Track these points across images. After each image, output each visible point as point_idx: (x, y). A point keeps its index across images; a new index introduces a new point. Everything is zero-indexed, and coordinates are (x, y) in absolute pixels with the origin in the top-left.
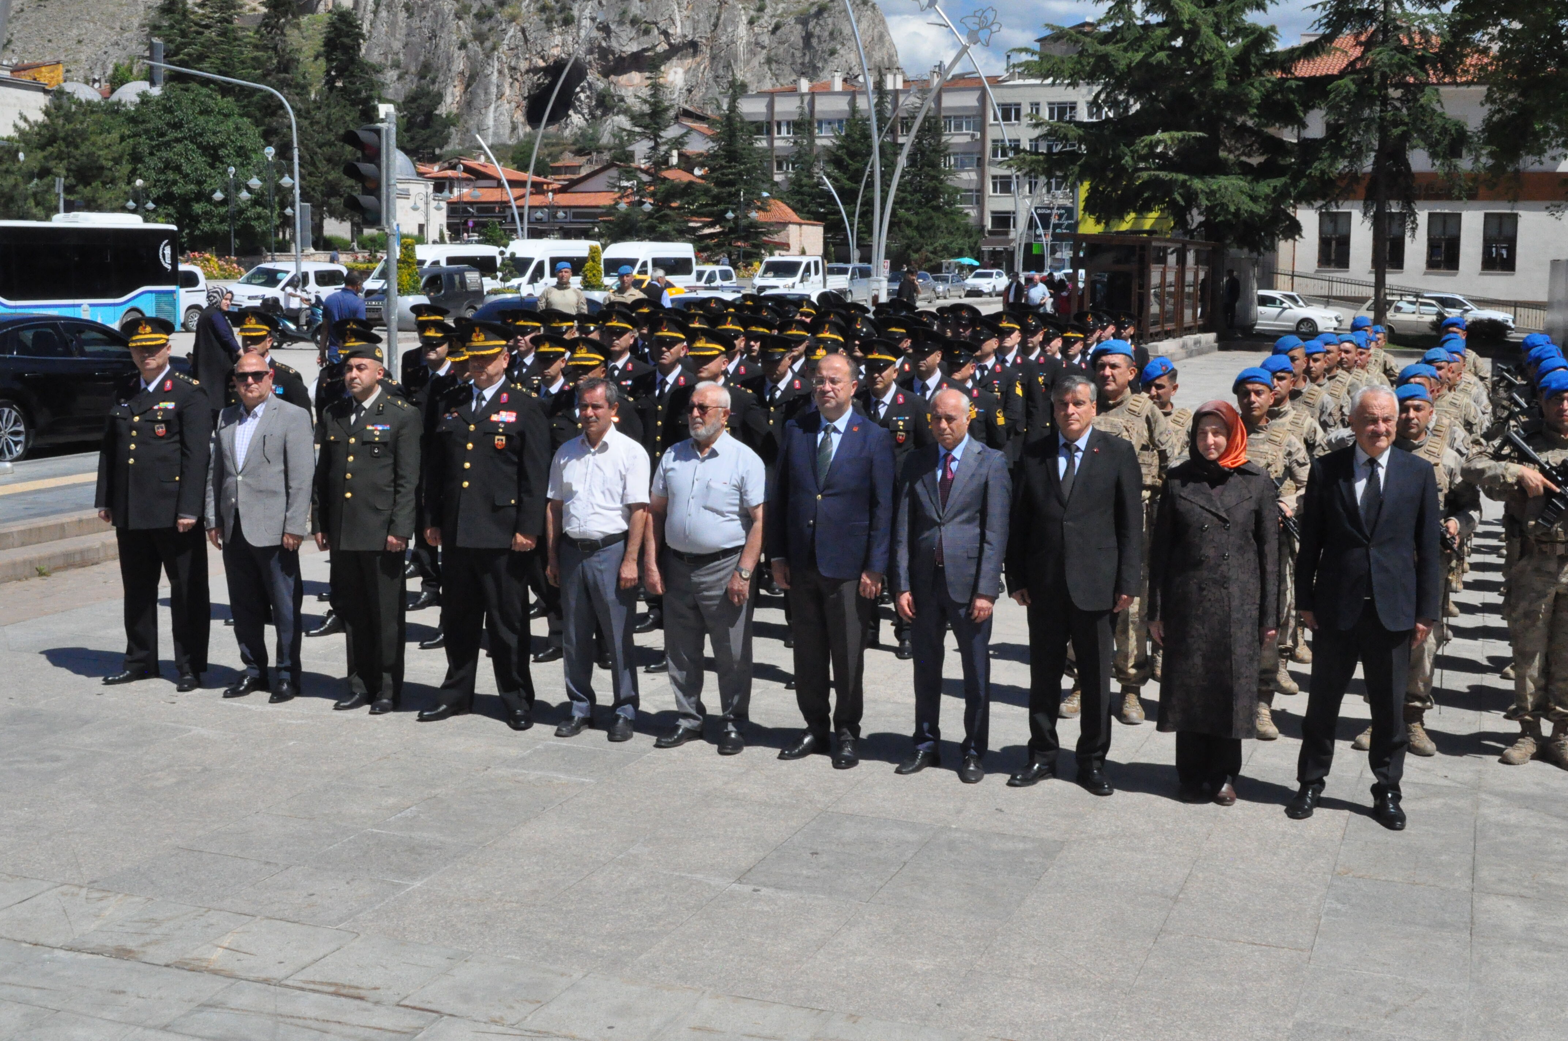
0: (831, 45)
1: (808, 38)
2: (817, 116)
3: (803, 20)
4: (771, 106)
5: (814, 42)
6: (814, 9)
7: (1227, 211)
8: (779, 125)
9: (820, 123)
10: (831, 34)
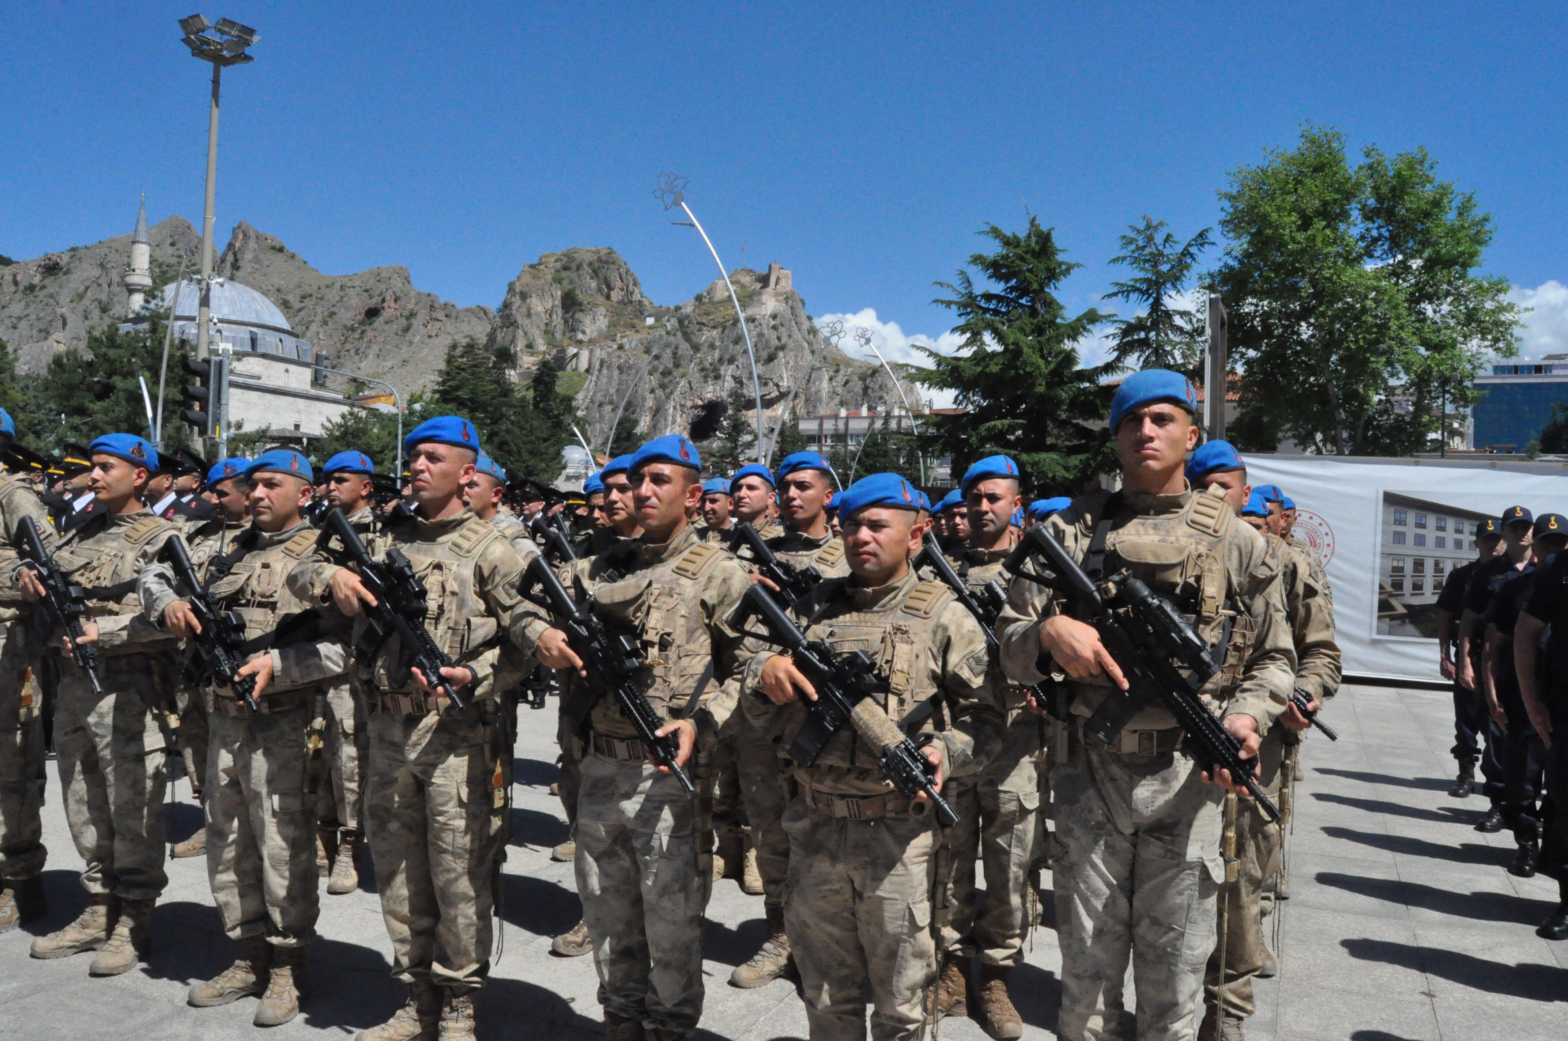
0: (880, 393)
1: (866, 389)
2: (850, 432)
3: (863, 378)
4: (821, 425)
5: (870, 391)
6: (870, 372)
7: (1047, 477)
8: (826, 437)
9: (852, 436)
10: (880, 387)
